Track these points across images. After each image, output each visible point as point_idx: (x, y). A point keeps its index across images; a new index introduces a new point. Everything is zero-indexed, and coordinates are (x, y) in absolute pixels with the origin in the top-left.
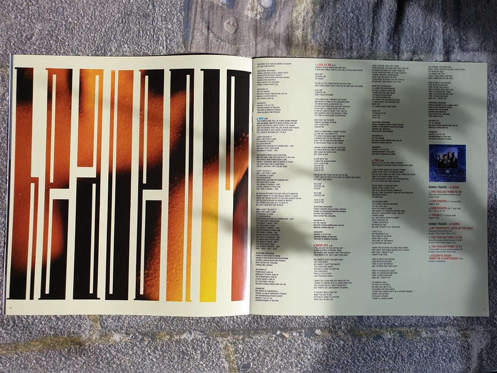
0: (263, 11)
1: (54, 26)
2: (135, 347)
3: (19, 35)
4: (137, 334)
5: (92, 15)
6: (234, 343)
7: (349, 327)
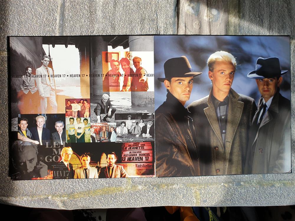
0: (213, 17)
1: (105, 26)
2: (149, 192)
3: (87, 31)
4: (150, 185)
5: (125, 20)
6: (200, 190)
7: (258, 181)
